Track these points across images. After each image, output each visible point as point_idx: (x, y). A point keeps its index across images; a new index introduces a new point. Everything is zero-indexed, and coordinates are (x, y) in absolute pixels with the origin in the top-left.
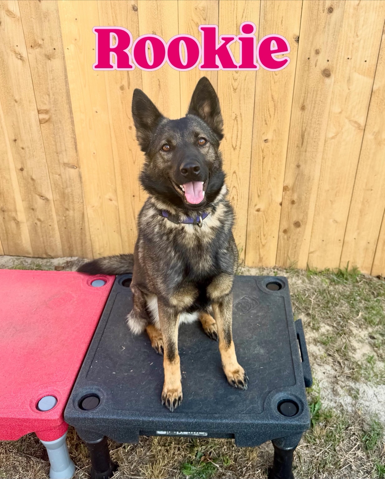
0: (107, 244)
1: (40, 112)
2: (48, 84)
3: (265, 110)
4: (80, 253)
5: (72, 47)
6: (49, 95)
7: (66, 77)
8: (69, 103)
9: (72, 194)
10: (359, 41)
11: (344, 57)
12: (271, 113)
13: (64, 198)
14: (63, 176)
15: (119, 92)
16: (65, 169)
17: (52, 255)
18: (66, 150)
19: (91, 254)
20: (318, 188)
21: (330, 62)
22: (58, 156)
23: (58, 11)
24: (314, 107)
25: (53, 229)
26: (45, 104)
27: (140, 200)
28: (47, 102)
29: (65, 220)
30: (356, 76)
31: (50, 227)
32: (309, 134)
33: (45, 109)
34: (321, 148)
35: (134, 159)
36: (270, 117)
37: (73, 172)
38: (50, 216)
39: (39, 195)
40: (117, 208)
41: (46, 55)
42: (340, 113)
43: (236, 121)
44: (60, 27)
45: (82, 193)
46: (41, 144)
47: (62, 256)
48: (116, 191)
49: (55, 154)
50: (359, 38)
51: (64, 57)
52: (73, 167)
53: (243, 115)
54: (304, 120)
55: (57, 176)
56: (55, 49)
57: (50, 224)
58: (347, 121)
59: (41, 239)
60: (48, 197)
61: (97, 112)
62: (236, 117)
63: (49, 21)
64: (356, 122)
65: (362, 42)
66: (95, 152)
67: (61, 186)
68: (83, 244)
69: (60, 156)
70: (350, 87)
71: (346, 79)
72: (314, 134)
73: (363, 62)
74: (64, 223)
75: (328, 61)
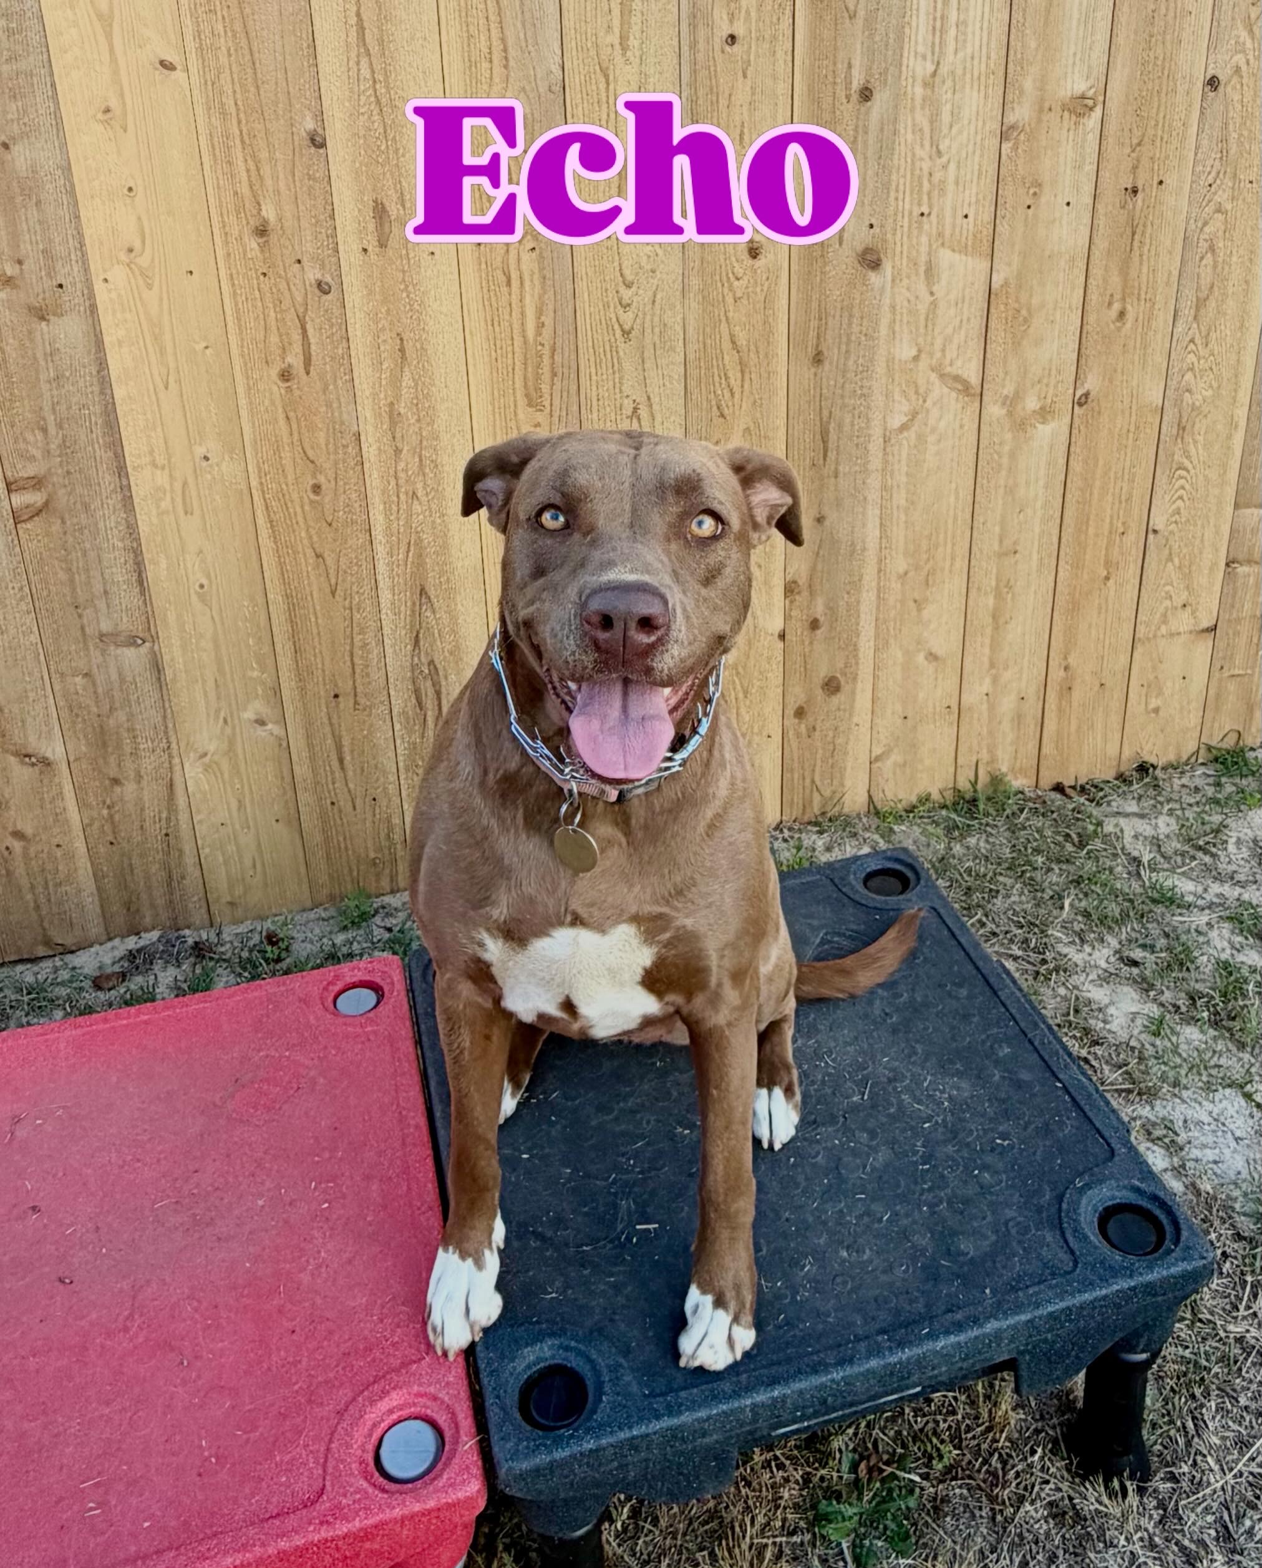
0: (254, 866)
1: (13, 487)
2: (42, 396)
3: (717, 378)
4: (164, 916)
5: (119, 275)
6: (45, 430)
7: (102, 365)
8: (116, 445)
9: (131, 730)
10: (945, 167)
11: (911, 213)
12: (732, 382)
13: (105, 745)
14: (100, 679)
15: (277, 389)
16: (103, 652)
17: (69, 941)
18: (106, 592)
19: (204, 910)
20: (880, 571)
21: (876, 230)
22: (80, 616)
23: (67, 169)
24: (847, 352)
25: (70, 856)
26: (32, 459)
27: (356, 703)
28: (38, 454)
29: (111, 816)
30: (946, 257)
31: (59, 853)
32: (840, 426)
33: (32, 474)
34: (876, 463)
35: (333, 581)
36: (732, 394)
37: (132, 658)
38: (59, 817)
39: (16, 754)
40: (285, 744)
41: (30, 308)
42: (916, 358)
43: (635, 420)
44: (78, 217)
45: (165, 717)
46: (21, 589)
47: (104, 937)
48: (277, 691)
49: (72, 609)
50: (944, 159)
51: (93, 309)
52: (132, 641)
53: (655, 400)
54: (825, 391)
55: (78, 680)
56: (61, 286)
57: (55, 841)
58: (933, 377)
59: (29, 897)
60: (49, 754)
61: (206, 458)
62: (635, 409)
63: (38, 203)
64: (957, 378)
65: (952, 167)
66: (205, 582)
67: (95, 710)
68: (175, 884)
69: (88, 613)
70: (935, 289)
71: (922, 269)
72: (853, 425)
73: (959, 219)
74: (107, 828)
75: (871, 226)
